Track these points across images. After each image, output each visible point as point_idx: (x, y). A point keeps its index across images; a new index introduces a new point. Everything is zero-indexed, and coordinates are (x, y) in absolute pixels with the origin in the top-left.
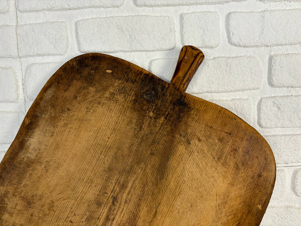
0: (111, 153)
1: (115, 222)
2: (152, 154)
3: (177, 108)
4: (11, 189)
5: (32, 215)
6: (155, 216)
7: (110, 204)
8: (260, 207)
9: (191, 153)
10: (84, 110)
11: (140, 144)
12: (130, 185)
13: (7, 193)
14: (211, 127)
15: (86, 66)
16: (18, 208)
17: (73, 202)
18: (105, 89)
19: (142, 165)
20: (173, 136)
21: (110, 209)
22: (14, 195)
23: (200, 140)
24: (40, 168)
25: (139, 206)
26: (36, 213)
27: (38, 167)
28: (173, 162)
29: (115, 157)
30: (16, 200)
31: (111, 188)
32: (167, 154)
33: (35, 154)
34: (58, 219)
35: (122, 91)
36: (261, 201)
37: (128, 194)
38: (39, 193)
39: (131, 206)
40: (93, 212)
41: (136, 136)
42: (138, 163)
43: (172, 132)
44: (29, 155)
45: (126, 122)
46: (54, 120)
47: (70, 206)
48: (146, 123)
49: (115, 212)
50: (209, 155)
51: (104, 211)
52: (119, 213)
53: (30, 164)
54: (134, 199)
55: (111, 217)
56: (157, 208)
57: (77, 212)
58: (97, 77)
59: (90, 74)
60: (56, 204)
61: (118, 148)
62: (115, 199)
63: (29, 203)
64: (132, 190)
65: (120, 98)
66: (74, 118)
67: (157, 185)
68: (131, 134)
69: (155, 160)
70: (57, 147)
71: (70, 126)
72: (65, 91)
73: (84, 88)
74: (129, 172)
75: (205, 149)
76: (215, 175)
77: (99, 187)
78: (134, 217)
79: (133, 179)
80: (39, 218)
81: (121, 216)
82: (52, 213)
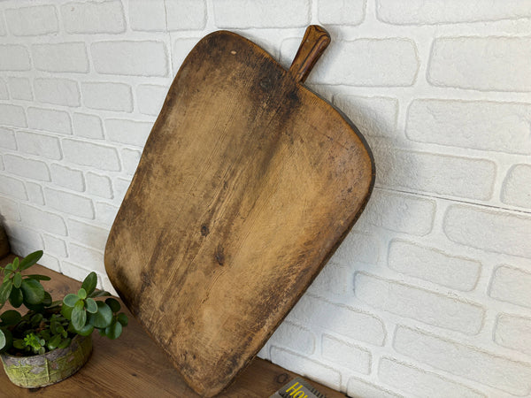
0: (227, 141)
1: (224, 204)
2: (260, 148)
3: (288, 102)
4: (155, 157)
5: (168, 182)
6: (253, 207)
7: (222, 187)
9: (292, 153)
10: (210, 93)
11: (251, 136)
12: (238, 174)
13: (153, 160)
14: (315, 129)
15: (215, 45)
16: (160, 174)
17: (195, 178)
18: (228, 72)
19: (250, 157)
20: (280, 133)
21: (222, 191)
22: (157, 162)
23: (302, 141)
24: (175, 143)
25: (243, 194)
26: (171, 182)
28: (275, 160)
29: (230, 145)
30: (158, 167)
31: (224, 172)
32: (271, 150)
33: (172, 130)
34: (185, 191)
35: (243, 76)
36: (344, 216)
37: (236, 182)
38: (174, 164)
39: (237, 193)
40: (209, 191)
41: (248, 127)
42: (247, 155)
43: (280, 128)
44: (168, 129)
45: (242, 110)
46: (187, 99)
47: (194, 181)
48: (259, 115)
49: (225, 195)
50: (307, 159)
51: (216, 193)
52: (228, 197)
53: (169, 137)
54: (240, 188)
55: (222, 199)
56: (256, 200)
57: (198, 188)
58: (223, 60)
59: (218, 55)
60: (184, 177)
61: (233, 137)
62: (226, 183)
63: (166, 172)
64: (240, 179)
65: (240, 83)
66: (202, 100)
67: (259, 179)
68: (244, 124)
69: (261, 155)
70: (188, 126)
71: (198, 107)
72: (197, 71)
73: (213, 70)
74: (239, 161)
75: (305, 151)
76: (309, 180)
77: (215, 170)
78: (237, 205)
79: (241, 169)
80: (173, 186)
81: (229, 201)
82: (181, 184)
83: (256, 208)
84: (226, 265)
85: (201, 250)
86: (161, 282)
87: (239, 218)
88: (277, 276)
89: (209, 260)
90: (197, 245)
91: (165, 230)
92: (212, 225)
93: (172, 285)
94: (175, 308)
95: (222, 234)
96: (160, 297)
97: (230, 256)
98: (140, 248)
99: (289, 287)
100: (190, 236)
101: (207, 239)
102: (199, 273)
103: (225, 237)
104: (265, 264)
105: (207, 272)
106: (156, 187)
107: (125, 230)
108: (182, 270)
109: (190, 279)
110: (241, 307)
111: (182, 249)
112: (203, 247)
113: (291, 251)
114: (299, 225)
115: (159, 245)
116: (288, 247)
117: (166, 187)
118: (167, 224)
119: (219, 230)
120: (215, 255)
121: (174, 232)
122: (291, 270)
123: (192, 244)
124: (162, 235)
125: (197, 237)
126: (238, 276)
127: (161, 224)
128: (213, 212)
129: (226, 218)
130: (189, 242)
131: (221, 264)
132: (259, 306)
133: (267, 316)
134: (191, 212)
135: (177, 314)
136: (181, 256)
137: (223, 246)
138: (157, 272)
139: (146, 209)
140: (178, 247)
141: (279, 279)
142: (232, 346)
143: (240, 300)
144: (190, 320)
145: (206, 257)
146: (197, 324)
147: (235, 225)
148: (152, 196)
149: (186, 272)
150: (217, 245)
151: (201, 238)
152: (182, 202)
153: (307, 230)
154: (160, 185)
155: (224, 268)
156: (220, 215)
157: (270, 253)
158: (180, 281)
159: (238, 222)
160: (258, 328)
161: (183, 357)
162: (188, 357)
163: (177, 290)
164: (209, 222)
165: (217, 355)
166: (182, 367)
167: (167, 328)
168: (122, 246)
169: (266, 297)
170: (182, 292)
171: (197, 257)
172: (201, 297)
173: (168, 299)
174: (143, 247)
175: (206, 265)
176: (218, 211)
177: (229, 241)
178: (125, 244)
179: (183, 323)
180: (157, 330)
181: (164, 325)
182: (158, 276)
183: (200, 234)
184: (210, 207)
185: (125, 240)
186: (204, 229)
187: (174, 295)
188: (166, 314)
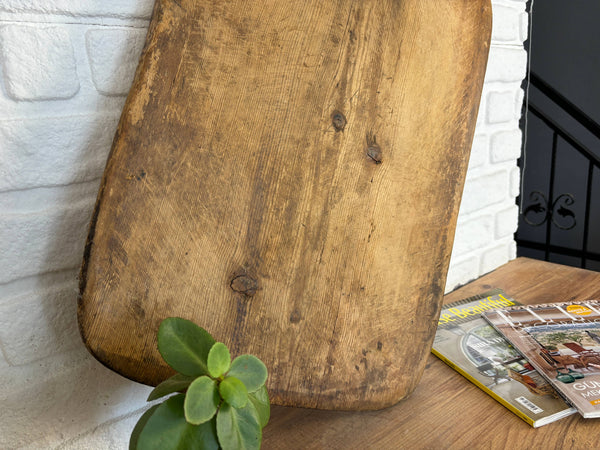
1: (357, 66)
5: (249, 53)
6: (399, 57)
7: (348, 41)
8: (486, 43)
12: (366, 15)
13: (199, 10)
16: (225, 38)
17: (302, 34)
21: (349, 47)
22: (213, 15)
25: (380, 44)
26: (255, 49)
30: (219, 24)
31: (346, 17)
34: (288, 60)
37: (367, 28)
38: (254, 15)
39: (372, 44)
40: (331, 51)
47: (300, 40)
49: (356, 52)
51: (342, 51)
52: (360, 55)
54: (374, 35)
55: (352, 60)
56: (400, 46)
57: (312, 51)
60: (281, 35)
62: (352, 34)
63: (241, 32)
64: (370, 23)
67: (395, 17)
77: (332, 15)
78: (377, 60)
79: (368, 7)
80: (262, 57)
81: (363, 58)
82: (278, 50)
83: (403, 58)
84: (385, 156)
85: (341, 157)
86: (280, 263)
87: (384, 79)
88: (450, 135)
89: (358, 167)
90: (331, 152)
91: (263, 153)
92: (347, 108)
93: (304, 253)
94: (323, 289)
95: (367, 114)
96: (286, 295)
97: (387, 143)
98: (212, 223)
99: (464, 140)
100: (317, 141)
101: (348, 133)
102: (351, 196)
103: (373, 118)
104: (433, 126)
105: (363, 188)
106: (223, 69)
107: (152, 200)
108: (317, 212)
110: (423, 204)
111: (307, 173)
112: (343, 152)
113: (454, 96)
114: (454, 62)
115: (260, 188)
116: (451, 93)
117: (248, 62)
118: (266, 138)
119: (360, 110)
120: (366, 153)
121: (285, 147)
122: (460, 119)
123: (323, 155)
124: (260, 167)
125: (328, 138)
126: (406, 165)
127: (253, 144)
128: (343, 85)
129: (366, 87)
130: (317, 155)
131: (378, 162)
132: (442, 186)
133: (453, 192)
134: (308, 98)
135: (328, 299)
137: (374, 131)
138: (267, 247)
139: (208, 125)
140: (298, 176)
141: (452, 138)
142: (427, 269)
143: (419, 196)
144: (359, 288)
145: (352, 165)
146: (369, 285)
147: (382, 92)
148: (217, 91)
149: (325, 212)
150: (363, 135)
151: (336, 137)
152: (287, 84)
153: (463, 63)
154: (232, 60)
155: (384, 166)
156: (356, 86)
157: (435, 109)
158: (317, 238)
159: (385, 85)
160: (449, 217)
161: (361, 367)
162: (370, 357)
163: (316, 254)
164: (341, 103)
165: (412, 304)
166: (364, 388)
167: (317, 346)
168: (153, 248)
169: (445, 169)
170: (327, 252)
171: (338, 173)
172: (363, 235)
173: (304, 287)
174: (221, 217)
175: (356, 179)
176: (351, 79)
177: (380, 121)
178: (161, 238)
179: (344, 307)
180: (297, 371)
181: (307, 346)
182: (272, 256)
183: (332, 129)
184: (338, 78)
185: (157, 226)
186: (338, 119)
187: (315, 270)
188: (308, 319)
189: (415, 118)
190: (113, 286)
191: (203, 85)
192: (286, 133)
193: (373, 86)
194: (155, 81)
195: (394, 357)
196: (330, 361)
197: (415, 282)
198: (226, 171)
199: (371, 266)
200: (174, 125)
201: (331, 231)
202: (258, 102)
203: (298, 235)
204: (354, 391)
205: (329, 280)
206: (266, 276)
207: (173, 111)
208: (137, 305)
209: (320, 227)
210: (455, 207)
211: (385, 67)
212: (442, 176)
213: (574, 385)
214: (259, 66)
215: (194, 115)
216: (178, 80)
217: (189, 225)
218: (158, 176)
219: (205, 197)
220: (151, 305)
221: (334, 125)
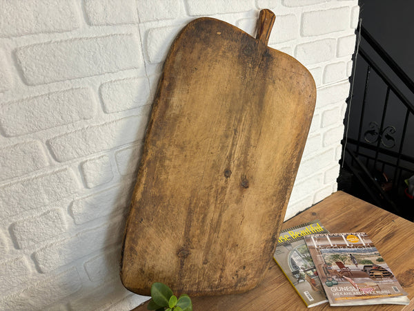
0: (229, 99)
1: (237, 146)
2: (254, 95)
3: (265, 59)
4: (166, 141)
5: (186, 156)
6: (260, 135)
7: (233, 134)
8: (311, 114)
9: (276, 89)
10: (207, 68)
11: (246, 89)
12: (243, 118)
13: (164, 145)
14: (285, 70)
15: (203, 29)
16: (175, 154)
17: (210, 139)
18: (219, 48)
19: (249, 104)
20: (265, 80)
21: (233, 137)
22: (169, 145)
23: (280, 80)
24: (184, 120)
25: (250, 131)
26: (188, 154)
27: (183, 120)
28: (266, 98)
29: (232, 102)
30: (172, 148)
31: (233, 123)
32: (262, 93)
33: (178, 110)
34: (203, 155)
35: (230, 49)
36: (311, 110)
37: (243, 125)
38: (188, 139)
39: (246, 133)
40: (224, 143)
41: (242, 84)
42: (246, 102)
43: (264, 76)
44: (174, 111)
45: (235, 74)
46: (187, 79)
47: (209, 142)
48: (248, 73)
49: (237, 139)
50: (285, 89)
51: (230, 141)
52: (239, 139)
53: (176, 118)
54: (247, 127)
55: (235, 143)
56: (261, 129)
57: (214, 146)
58: (212, 39)
59: (206, 37)
60: (200, 143)
61: (233, 94)
62: (236, 131)
63: (182, 148)
64: (245, 122)
65: (229, 55)
66: (201, 75)
67: (259, 115)
68: (239, 82)
69: (256, 99)
70: (193, 101)
71: (199, 82)
72: (191, 53)
73: (205, 49)
74: (242, 110)
75: (283, 85)
76: (290, 101)
77: (225, 125)
78: (248, 139)
79: (245, 114)
80: (191, 156)
81: (241, 141)
82: (199, 150)
83: (262, 135)
84: (251, 184)
85: (228, 189)
86: (199, 242)
87: (252, 148)
88: (286, 166)
89: (236, 192)
90: (223, 188)
91: (192, 198)
92: (232, 166)
93: (210, 235)
94: (218, 248)
95: (242, 167)
96: (201, 254)
97: (252, 177)
98: (170, 232)
99: (294, 167)
100: (217, 185)
101: (232, 178)
102: (233, 206)
103: (245, 168)
104: (277, 164)
105: (238, 201)
107: (146, 229)
108: (217, 215)
109: (225, 217)
110: (269, 202)
111: (212, 200)
112: (229, 187)
113: (290, 146)
114: (291, 129)
115: (190, 212)
116: (288, 145)
117: (185, 160)
118: (194, 191)
119: (238, 166)
120: (241, 185)
121: (201, 192)
122: (292, 157)
123: (220, 190)
124: (191, 203)
125: (222, 182)
126: (261, 186)
127: (188, 195)
128: (230, 157)
129: (241, 154)
130: (216, 191)
131: (248, 187)
132: (280, 192)
133: (286, 193)
134: (213, 167)
135: (221, 252)
136: (212, 207)
137: (245, 174)
138: (194, 236)
139: (168, 193)
140: (208, 203)
141: (287, 168)
142: (269, 231)
143: (267, 199)
144: (235, 245)
145: (233, 192)
146: (239, 243)
147: (250, 154)
148: (172, 177)
149: (220, 215)
150: (240, 177)
151: (226, 181)
152: (203, 164)
153: (296, 129)
154: (177, 162)
155: (250, 188)
156: (237, 155)
157: (278, 155)
158: (216, 227)
159: (252, 150)
160: (283, 205)
161: (235, 277)
162: (239, 273)
163: (216, 235)
164: (229, 165)
165: (261, 248)
166: (236, 286)
167: (215, 272)
168: (147, 247)
169: (282, 184)
170: (221, 233)
171: (227, 197)
172: (238, 222)
173: (210, 249)
174: (173, 228)
175: (235, 197)
176: (234, 153)
177: (248, 168)
178: (149, 243)
179: (228, 254)
180: (206, 282)
181: (211, 273)
182: (195, 239)
183: (224, 178)
184: (227, 154)
185: (148, 239)
186: (227, 173)
187: (215, 241)
188: (211, 262)
189: (267, 163)
190: (132, 264)
191: (166, 177)
192: (202, 186)
193: (245, 153)
194: (146, 181)
195: (251, 271)
196: (221, 277)
197: (263, 238)
198: (176, 210)
199: (241, 235)
200: (154, 197)
201: (223, 223)
202: (190, 177)
203: (207, 228)
204: (231, 287)
205: (221, 244)
206: (193, 248)
207: (154, 191)
208: (141, 270)
209: (218, 222)
210: (287, 201)
211: (252, 142)
212: (280, 187)
213: (332, 288)
214: (190, 161)
215: (162, 190)
216: (155, 177)
217: (161, 235)
218: (148, 219)
219: (167, 222)
220: (147, 268)
221: (225, 175)
